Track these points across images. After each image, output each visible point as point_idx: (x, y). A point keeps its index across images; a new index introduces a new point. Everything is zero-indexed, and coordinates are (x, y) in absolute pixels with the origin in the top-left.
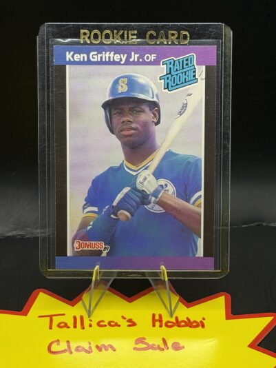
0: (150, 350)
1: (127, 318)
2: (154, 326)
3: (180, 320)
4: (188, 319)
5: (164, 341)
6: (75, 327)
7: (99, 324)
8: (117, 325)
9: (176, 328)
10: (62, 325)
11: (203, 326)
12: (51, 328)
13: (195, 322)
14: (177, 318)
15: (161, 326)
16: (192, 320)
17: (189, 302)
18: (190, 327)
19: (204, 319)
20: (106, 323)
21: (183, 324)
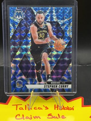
0: (53, 119)
1: (45, 106)
2: (55, 109)
3: (65, 107)
4: (68, 107)
5: (59, 115)
6: (26, 109)
7: (35, 108)
8: (41, 109)
9: (63, 110)
10: (21, 108)
11: (73, 109)
12: (17, 110)
13: (70, 108)
14: (64, 106)
15: (58, 109)
16: (69, 107)
17: (68, 100)
18: (68, 110)
19: (74, 107)
20: (37, 108)
21: (66, 109)
